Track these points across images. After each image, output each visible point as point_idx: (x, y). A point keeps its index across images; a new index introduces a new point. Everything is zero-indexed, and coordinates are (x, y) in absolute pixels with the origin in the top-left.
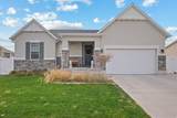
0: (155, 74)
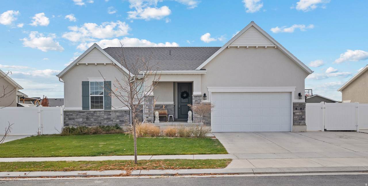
0: (289, 132)
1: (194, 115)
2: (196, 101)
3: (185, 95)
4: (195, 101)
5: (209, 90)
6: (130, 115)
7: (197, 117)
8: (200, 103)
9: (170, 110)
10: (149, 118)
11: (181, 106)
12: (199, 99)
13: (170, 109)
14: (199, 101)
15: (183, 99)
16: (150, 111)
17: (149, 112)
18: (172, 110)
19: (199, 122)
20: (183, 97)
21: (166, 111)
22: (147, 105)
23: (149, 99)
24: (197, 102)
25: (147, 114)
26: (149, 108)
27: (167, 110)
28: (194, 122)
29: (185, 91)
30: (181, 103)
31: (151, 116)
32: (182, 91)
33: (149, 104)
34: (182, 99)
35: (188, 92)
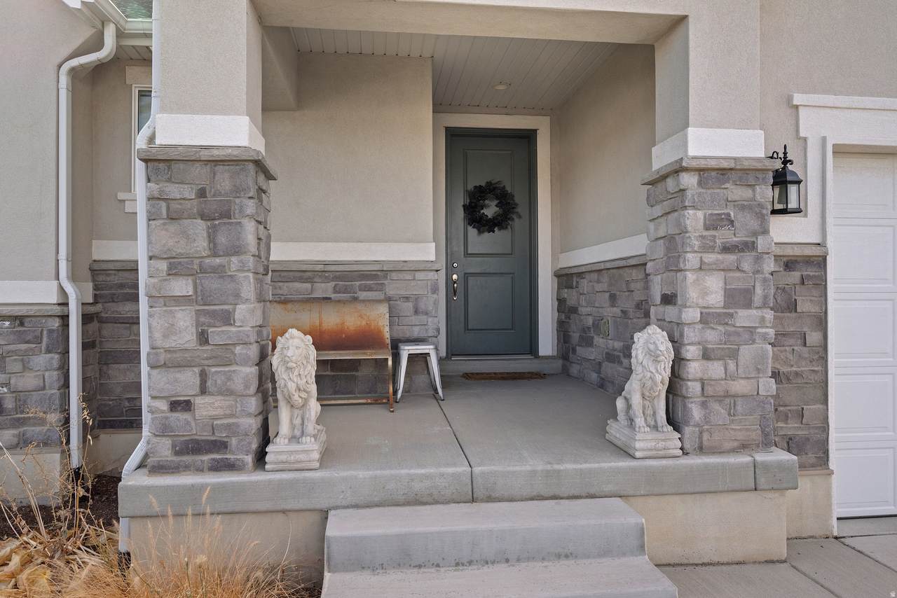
1: (694, 368)
2: (713, 224)
3: (491, 210)
4: (707, 228)
5: (810, 124)
6: (66, 352)
7: (727, 395)
8: (761, 242)
9: (409, 306)
10: (206, 407)
11: (466, 276)
12: (743, 208)
13: (407, 298)
14: (746, 222)
15: (480, 232)
16: (218, 334)
17: (203, 338)
18: (422, 306)
19: (744, 447)
20: (475, 218)
21: (379, 318)
22: (176, 268)
23: (202, 193)
24: (724, 235)
25: (180, 366)
26: (200, 298)
27: (383, 309)
28: (701, 450)
29: (489, 184)
30: (467, 254)
31: (230, 393)
32: (470, 187)
33: (202, 244)
34: (472, 232)
35: (509, 189)
